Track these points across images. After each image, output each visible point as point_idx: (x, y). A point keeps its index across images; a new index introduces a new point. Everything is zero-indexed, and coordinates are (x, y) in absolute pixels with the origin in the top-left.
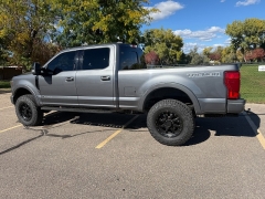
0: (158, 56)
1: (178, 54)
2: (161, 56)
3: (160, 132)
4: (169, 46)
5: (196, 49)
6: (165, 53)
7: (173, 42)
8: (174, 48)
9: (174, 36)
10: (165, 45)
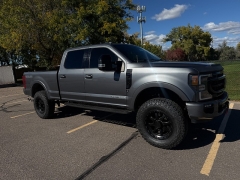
0: (184, 52)
1: (206, 49)
2: (187, 52)
6: (191, 49)
7: (201, 38)
8: (202, 44)
9: (201, 32)
10: (191, 41)
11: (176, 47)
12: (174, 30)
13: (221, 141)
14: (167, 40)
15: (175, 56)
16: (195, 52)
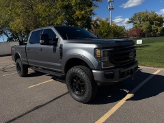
6: (148, 28)
7: (156, 20)
8: (157, 24)
9: (156, 16)
10: (148, 22)
11: (136, 27)
12: (135, 15)
13: (127, 100)
14: (130, 22)
15: (135, 33)
16: (151, 31)
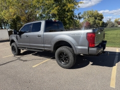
0: (90, 24)
1: (101, 22)
2: (92, 23)
3: (60, 61)
4: (96, 19)
5: (110, 20)
